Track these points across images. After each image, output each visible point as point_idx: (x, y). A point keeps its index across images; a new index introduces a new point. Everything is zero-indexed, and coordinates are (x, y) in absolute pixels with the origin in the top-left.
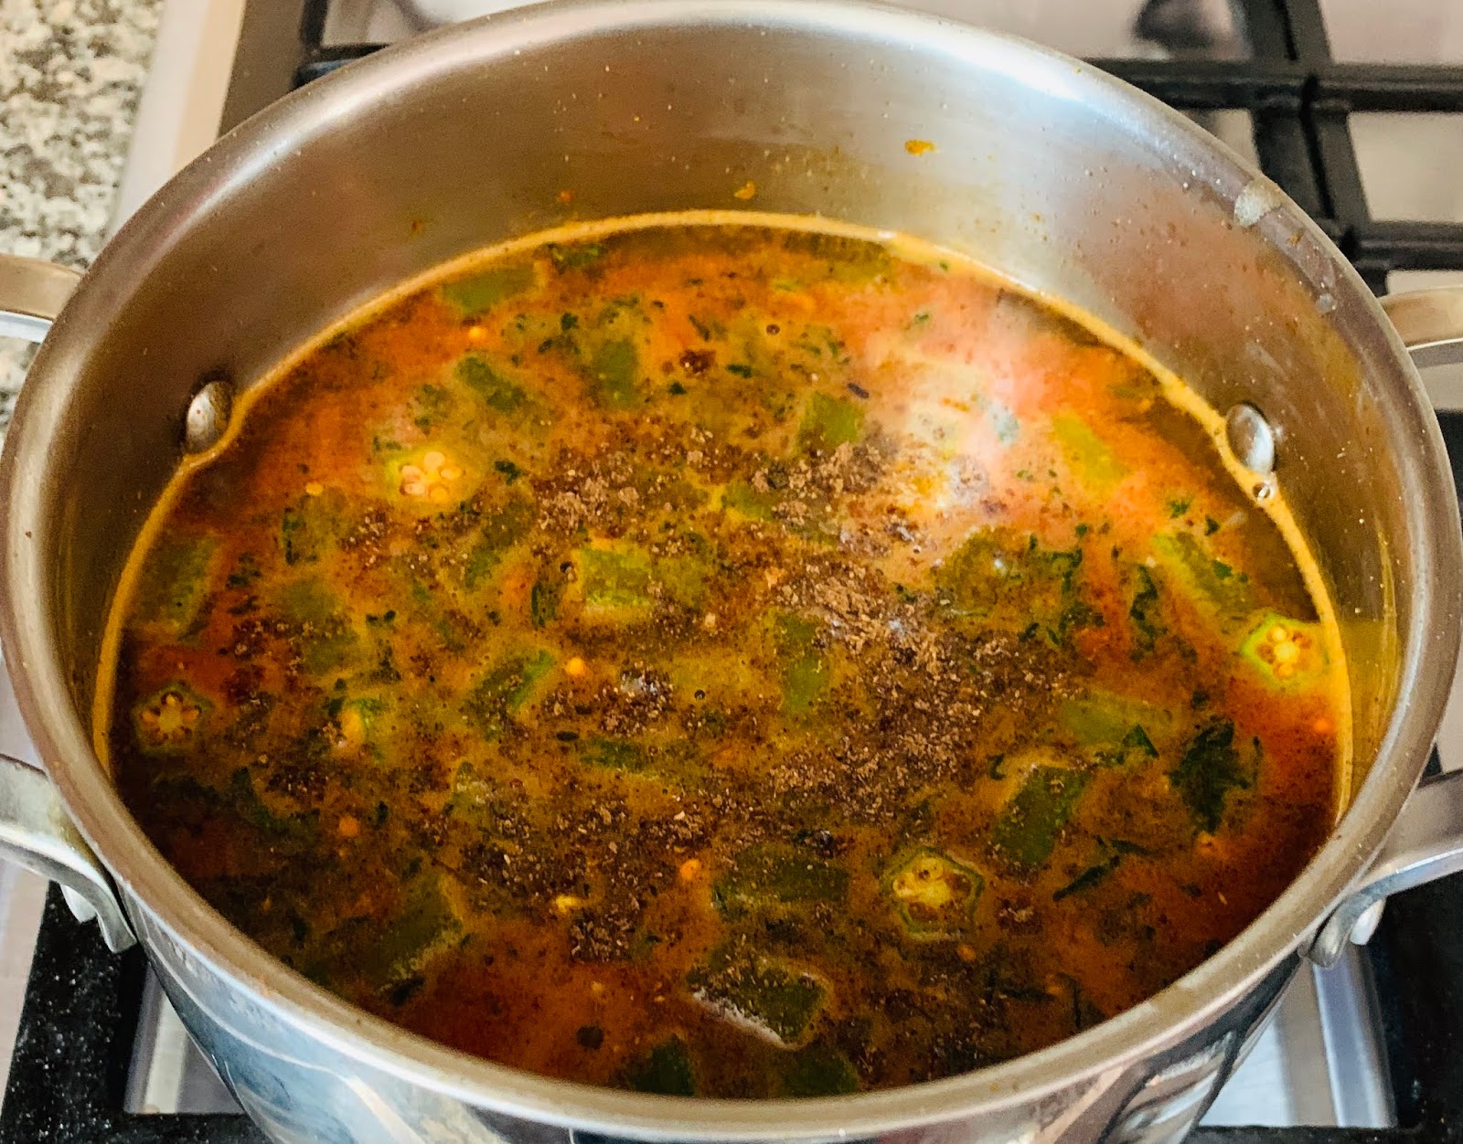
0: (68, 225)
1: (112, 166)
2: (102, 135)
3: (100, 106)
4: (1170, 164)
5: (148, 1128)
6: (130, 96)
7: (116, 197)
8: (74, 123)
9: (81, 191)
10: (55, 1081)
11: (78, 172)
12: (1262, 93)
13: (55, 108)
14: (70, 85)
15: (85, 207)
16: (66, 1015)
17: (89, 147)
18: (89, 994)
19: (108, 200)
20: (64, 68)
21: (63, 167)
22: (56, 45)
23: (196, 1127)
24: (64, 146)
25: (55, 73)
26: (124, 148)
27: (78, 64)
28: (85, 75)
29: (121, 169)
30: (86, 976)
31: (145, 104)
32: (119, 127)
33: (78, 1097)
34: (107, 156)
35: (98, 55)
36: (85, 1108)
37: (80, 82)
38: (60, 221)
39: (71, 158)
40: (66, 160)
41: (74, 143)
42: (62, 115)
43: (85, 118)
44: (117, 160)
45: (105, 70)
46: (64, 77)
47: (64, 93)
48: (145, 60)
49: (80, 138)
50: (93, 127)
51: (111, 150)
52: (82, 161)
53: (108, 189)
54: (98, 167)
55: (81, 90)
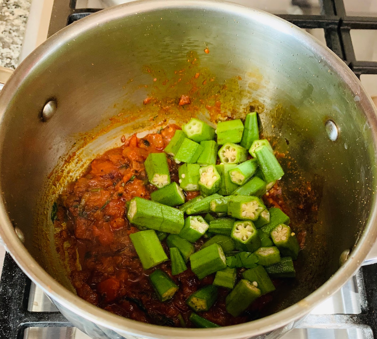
0: (9, 56)
1: (20, 40)
2: (17, 30)
3: (16, 22)
4: (315, 55)
5: (34, 316)
6: (25, 19)
7: (21, 49)
8: (10, 27)
9: (12, 46)
10: (9, 302)
11: (11, 41)
12: (328, 24)
13: (5, 23)
14: (9, 16)
15: (13, 51)
16: (12, 284)
17: (14, 34)
18: (18, 278)
19: (19, 49)
20: (7, 11)
21: (7, 40)
22: (4, 5)
23: (47, 316)
24: (7, 33)
25: (4, 13)
26: (23, 34)
27: (10, 10)
28: (12, 13)
29: (22, 40)
30: (16, 273)
31: (29, 22)
32: (22, 28)
33: (15, 307)
34: (19, 36)
35: (16, 8)
36: (17, 311)
37: (11, 15)
38: (7, 55)
39: (9, 37)
40: (8, 38)
41: (10, 33)
42: (6, 25)
43: (13, 25)
44: (22, 38)
45: (18, 12)
46: (7, 14)
47: (7, 18)
48: (28, 9)
49: (11, 31)
50: (15, 28)
51: (20, 35)
52: (12, 38)
53: (19, 46)
54: (16, 39)
55: (11, 17)
